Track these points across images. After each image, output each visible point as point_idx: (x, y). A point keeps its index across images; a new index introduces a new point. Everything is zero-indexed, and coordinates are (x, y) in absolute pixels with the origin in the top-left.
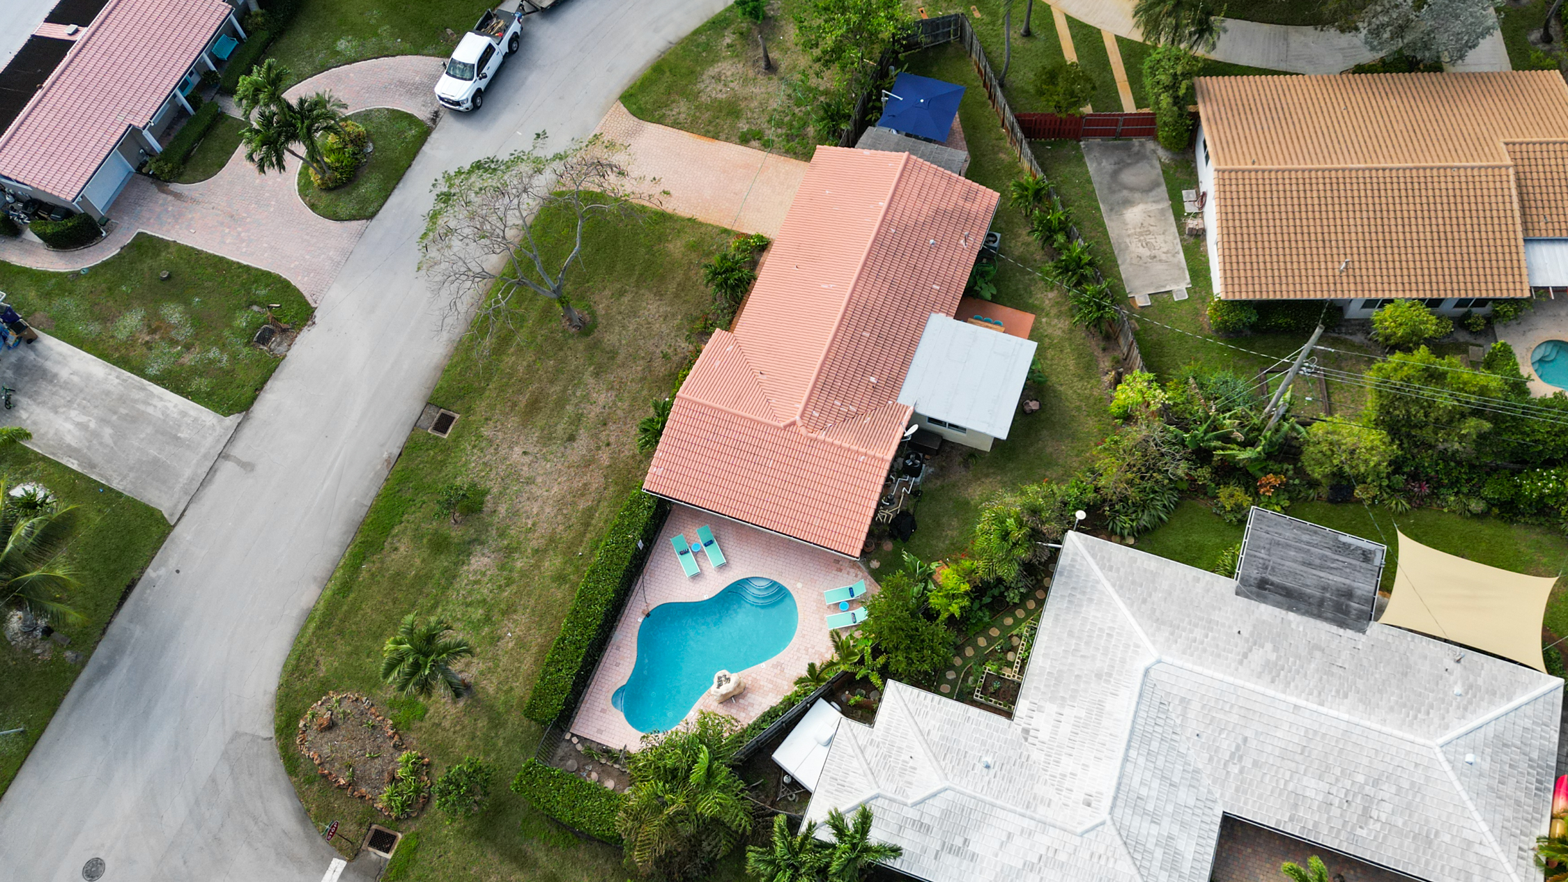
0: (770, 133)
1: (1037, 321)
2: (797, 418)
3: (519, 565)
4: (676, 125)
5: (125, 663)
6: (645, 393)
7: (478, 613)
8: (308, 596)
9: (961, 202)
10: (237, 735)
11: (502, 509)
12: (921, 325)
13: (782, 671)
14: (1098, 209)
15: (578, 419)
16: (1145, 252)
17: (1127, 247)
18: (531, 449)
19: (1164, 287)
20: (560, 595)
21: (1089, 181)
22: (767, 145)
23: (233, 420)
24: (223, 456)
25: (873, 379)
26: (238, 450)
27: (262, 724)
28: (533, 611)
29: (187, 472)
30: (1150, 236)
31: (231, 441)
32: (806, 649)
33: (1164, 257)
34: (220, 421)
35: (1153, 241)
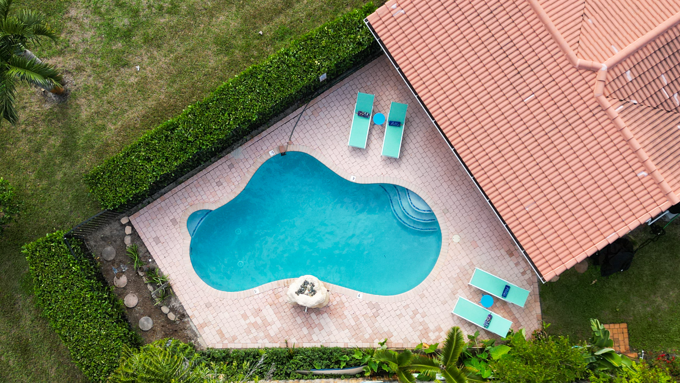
7: (123, 22)
13: (375, 316)
20: (212, 63)
28: (176, 59)
32: (415, 313)
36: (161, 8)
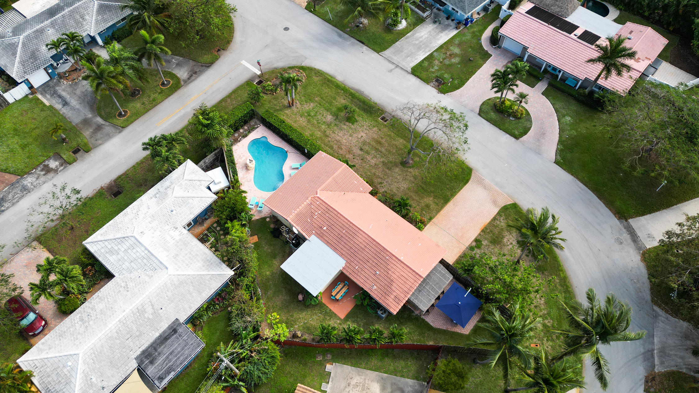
0: (477, 251)
1: (340, 319)
2: (318, 195)
3: (323, 126)
4: (494, 219)
5: (340, 40)
6: (369, 174)
7: (312, 114)
8: (340, 78)
9: (395, 294)
10: (306, 58)
11: (345, 127)
12: (342, 255)
13: (248, 181)
14: (385, 373)
15: (368, 153)
16: (353, 382)
17: (359, 375)
18: (362, 138)
19: (332, 381)
20: (306, 133)
21: (402, 376)
22: (471, 248)
23: (409, 70)
24: (397, 66)
25: (325, 228)
26: (398, 70)
27: (306, 63)
28: (305, 126)
29: (395, 58)
30: (360, 389)
31: (402, 69)
32: (251, 190)
33: (347, 390)
34: (410, 67)
35: (358, 389)
36: (318, 120)
